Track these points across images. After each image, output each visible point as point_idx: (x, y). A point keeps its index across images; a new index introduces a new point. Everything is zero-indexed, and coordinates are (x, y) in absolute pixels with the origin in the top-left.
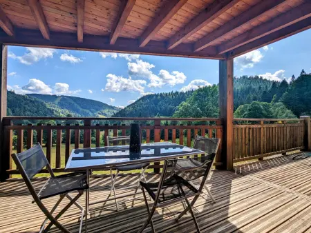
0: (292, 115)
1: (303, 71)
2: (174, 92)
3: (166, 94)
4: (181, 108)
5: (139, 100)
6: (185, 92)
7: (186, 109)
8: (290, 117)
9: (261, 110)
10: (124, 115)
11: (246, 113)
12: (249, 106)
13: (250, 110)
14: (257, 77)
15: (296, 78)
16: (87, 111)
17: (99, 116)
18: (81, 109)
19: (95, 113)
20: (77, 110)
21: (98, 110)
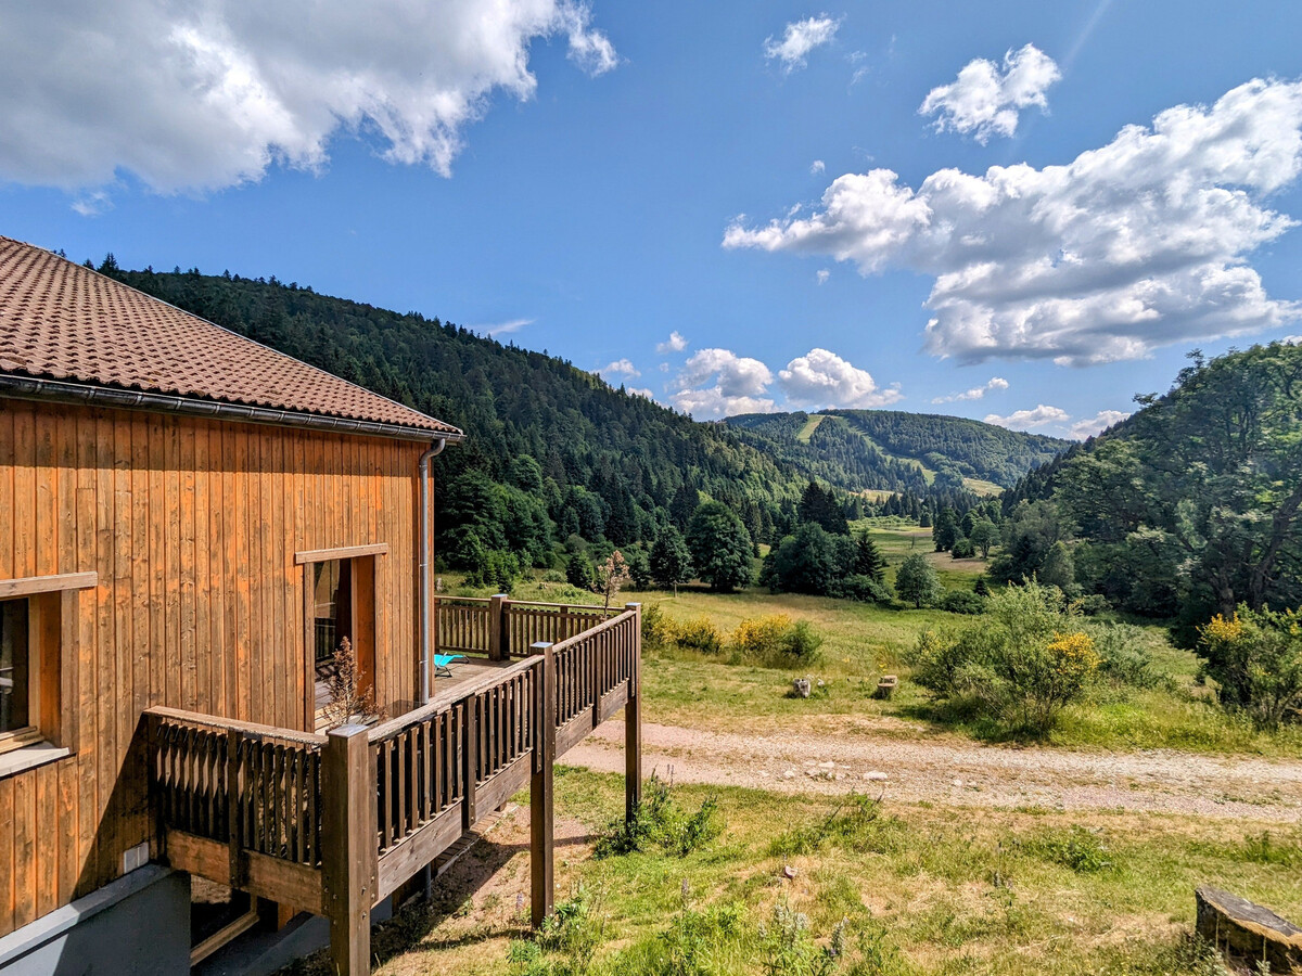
16: (916, 464)
17: (966, 481)
18: (889, 458)
19: (947, 471)
20: (873, 461)
21: (958, 458)
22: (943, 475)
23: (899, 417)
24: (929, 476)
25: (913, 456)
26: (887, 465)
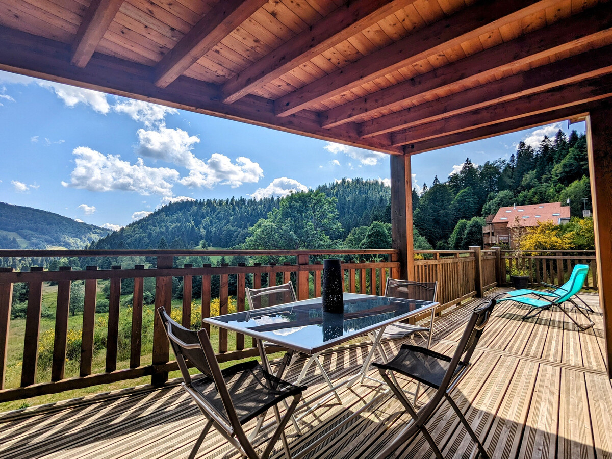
0: (427, 245)
1: (436, 179)
2: (237, 198)
3: (221, 203)
4: (259, 231)
5: (157, 213)
6: (258, 200)
7: (269, 233)
8: (424, 248)
9: (386, 237)
10: (121, 245)
11: (364, 241)
12: (368, 230)
13: (369, 236)
14: (377, 182)
15: (428, 188)
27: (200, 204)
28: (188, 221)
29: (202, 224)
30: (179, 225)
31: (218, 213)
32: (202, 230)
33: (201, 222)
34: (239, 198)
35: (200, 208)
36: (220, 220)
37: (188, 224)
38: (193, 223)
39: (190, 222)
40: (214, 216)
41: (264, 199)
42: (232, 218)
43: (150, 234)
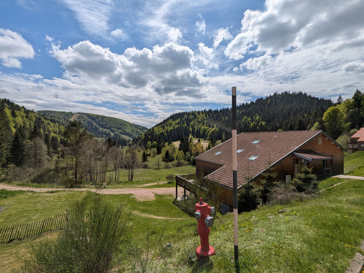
2: (207, 110)
6: (219, 110)
16: (108, 131)
17: (122, 135)
18: (101, 128)
19: (117, 133)
20: (96, 129)
21: (119, 129)
22: (116, 134)
23: (103, 117)
24: (112, 134)
25: (108, 128)
26: (100, 130)
27: (188, 114)
28: (183, 123)
29: (190, 125)
30: (179, 126)
31: (198, 119)
32: (190, 128)
33: (190, 124)
34: (209, 109)
35: (188, 116)
36: (199, 122)
37: (183, 125)
38: (186, 125)
39: (184, 124)
40: (196, 120)
41: (223, 109)
42: (205, 121)
43: (167, 131)
